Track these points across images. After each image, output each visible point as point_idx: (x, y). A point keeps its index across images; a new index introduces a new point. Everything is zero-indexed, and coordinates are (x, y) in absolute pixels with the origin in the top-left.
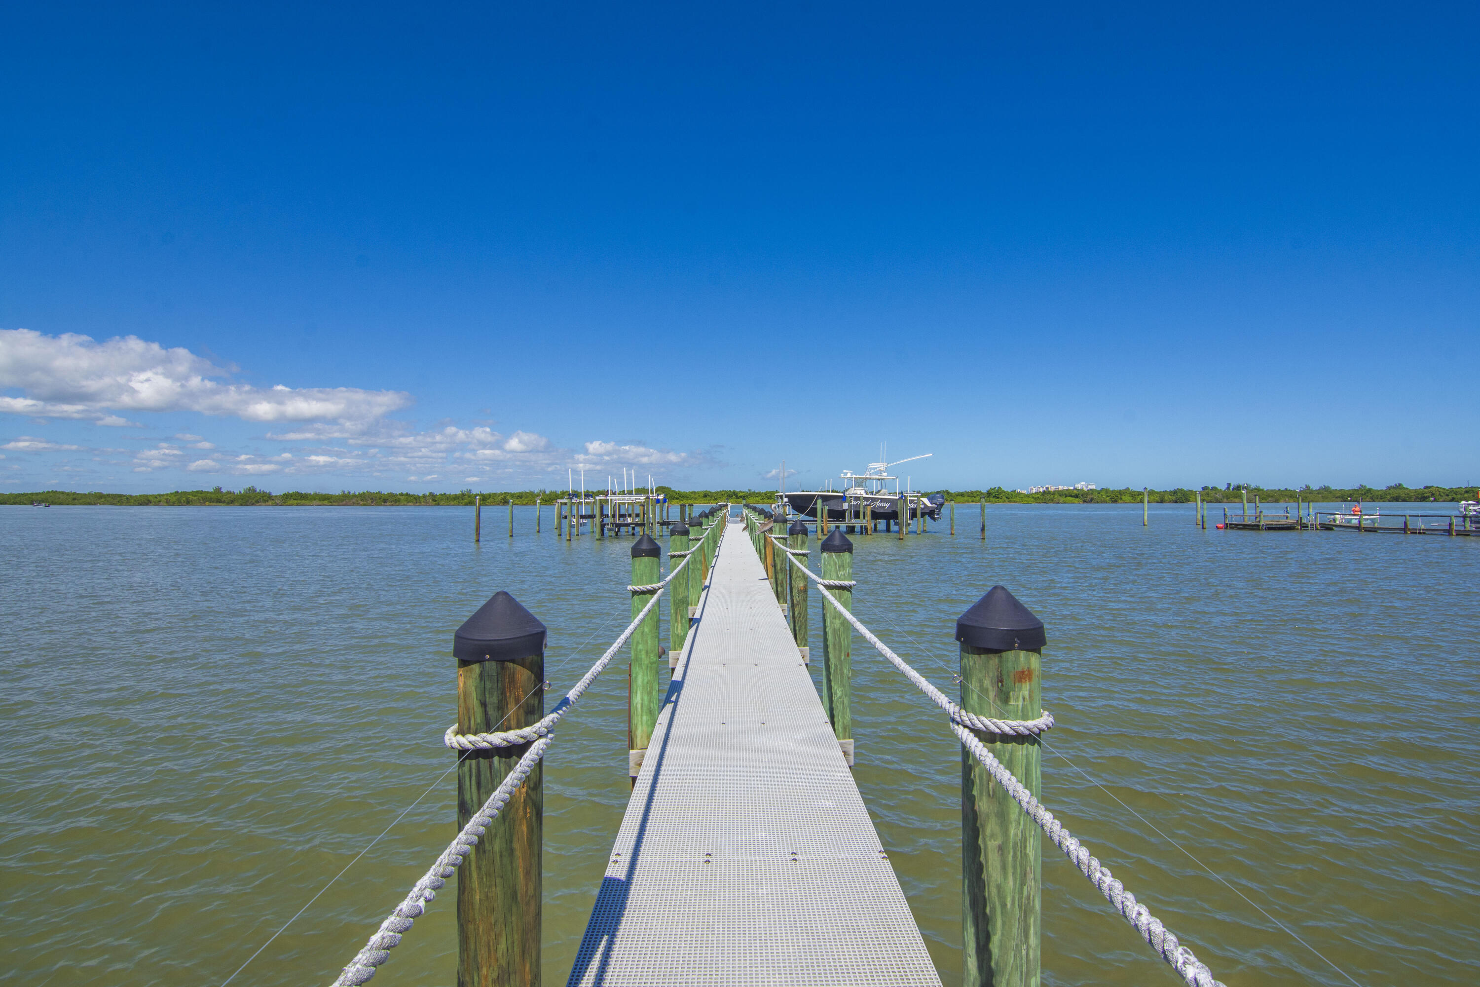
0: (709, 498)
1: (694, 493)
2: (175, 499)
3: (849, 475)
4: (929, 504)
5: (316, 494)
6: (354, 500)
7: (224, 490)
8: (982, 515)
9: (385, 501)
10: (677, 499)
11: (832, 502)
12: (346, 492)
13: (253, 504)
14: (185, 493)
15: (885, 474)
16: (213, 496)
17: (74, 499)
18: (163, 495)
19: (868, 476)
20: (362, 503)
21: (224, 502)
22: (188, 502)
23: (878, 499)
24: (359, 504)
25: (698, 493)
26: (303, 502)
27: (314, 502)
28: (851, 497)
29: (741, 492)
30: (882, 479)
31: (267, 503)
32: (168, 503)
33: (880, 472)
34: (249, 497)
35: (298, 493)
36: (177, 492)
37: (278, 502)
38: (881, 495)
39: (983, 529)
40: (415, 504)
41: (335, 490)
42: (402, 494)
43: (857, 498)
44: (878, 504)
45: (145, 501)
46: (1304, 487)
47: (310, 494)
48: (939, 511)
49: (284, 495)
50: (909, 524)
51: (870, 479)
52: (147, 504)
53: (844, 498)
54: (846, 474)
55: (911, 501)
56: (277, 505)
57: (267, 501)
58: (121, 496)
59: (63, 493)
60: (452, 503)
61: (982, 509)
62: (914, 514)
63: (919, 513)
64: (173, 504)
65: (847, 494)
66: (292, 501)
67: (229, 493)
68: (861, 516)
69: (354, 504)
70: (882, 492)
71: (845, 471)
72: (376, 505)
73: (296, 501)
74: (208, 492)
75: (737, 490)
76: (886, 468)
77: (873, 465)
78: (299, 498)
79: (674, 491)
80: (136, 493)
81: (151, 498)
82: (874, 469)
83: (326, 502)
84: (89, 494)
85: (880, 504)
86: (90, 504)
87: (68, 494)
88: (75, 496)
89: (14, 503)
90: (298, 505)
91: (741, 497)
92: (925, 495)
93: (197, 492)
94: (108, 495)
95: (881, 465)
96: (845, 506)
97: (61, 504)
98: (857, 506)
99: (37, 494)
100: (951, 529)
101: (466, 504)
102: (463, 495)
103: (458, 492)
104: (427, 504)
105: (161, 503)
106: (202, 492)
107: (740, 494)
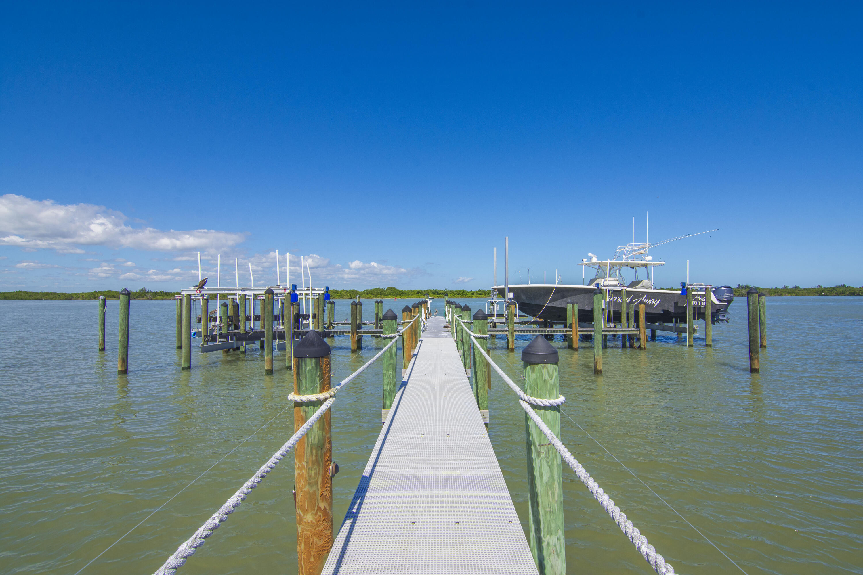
0: (420, 294)
1: (411, 291)
3: (594, 260)
4: (716, 301)
10: (400, 295)
14: (99, 292)
15: (649, 258)
17: (30, 296)
18: (85, 294)
23: (642, 294)
25: (414, 291)
26: (166, 297)
29: (440, 290)
30: (646, 265)
31: (144, 298)
32: (85, 298)
33: (642, 255)
35: (163, 292)
36: (95, 292)
37: (150, 298)
38: (646, 288)
43: (612, 293)
44: (645, 300)
46: (783, 287)
52: (71, 299)
53: (595, 292)
54: (589, 258)
56: (149, 299)
57: (143, 297)
65: (599, 287)
66: (159, 297)
68: (624, 318)
71: (590, 254)
73: (161, 297)
75: (438, 289)
76: (650, 249)
77: (627, 246)
79: (398, 290)
81: (74, 296)
84: (40, 292)
86: (38, 299)
87: (28, 293)
88: (31, 294)
90: (162, 299)
91: (440, 293)
95: (642, 245)
97: (22, 299)
105: (80, 298)
107: (440, 292)
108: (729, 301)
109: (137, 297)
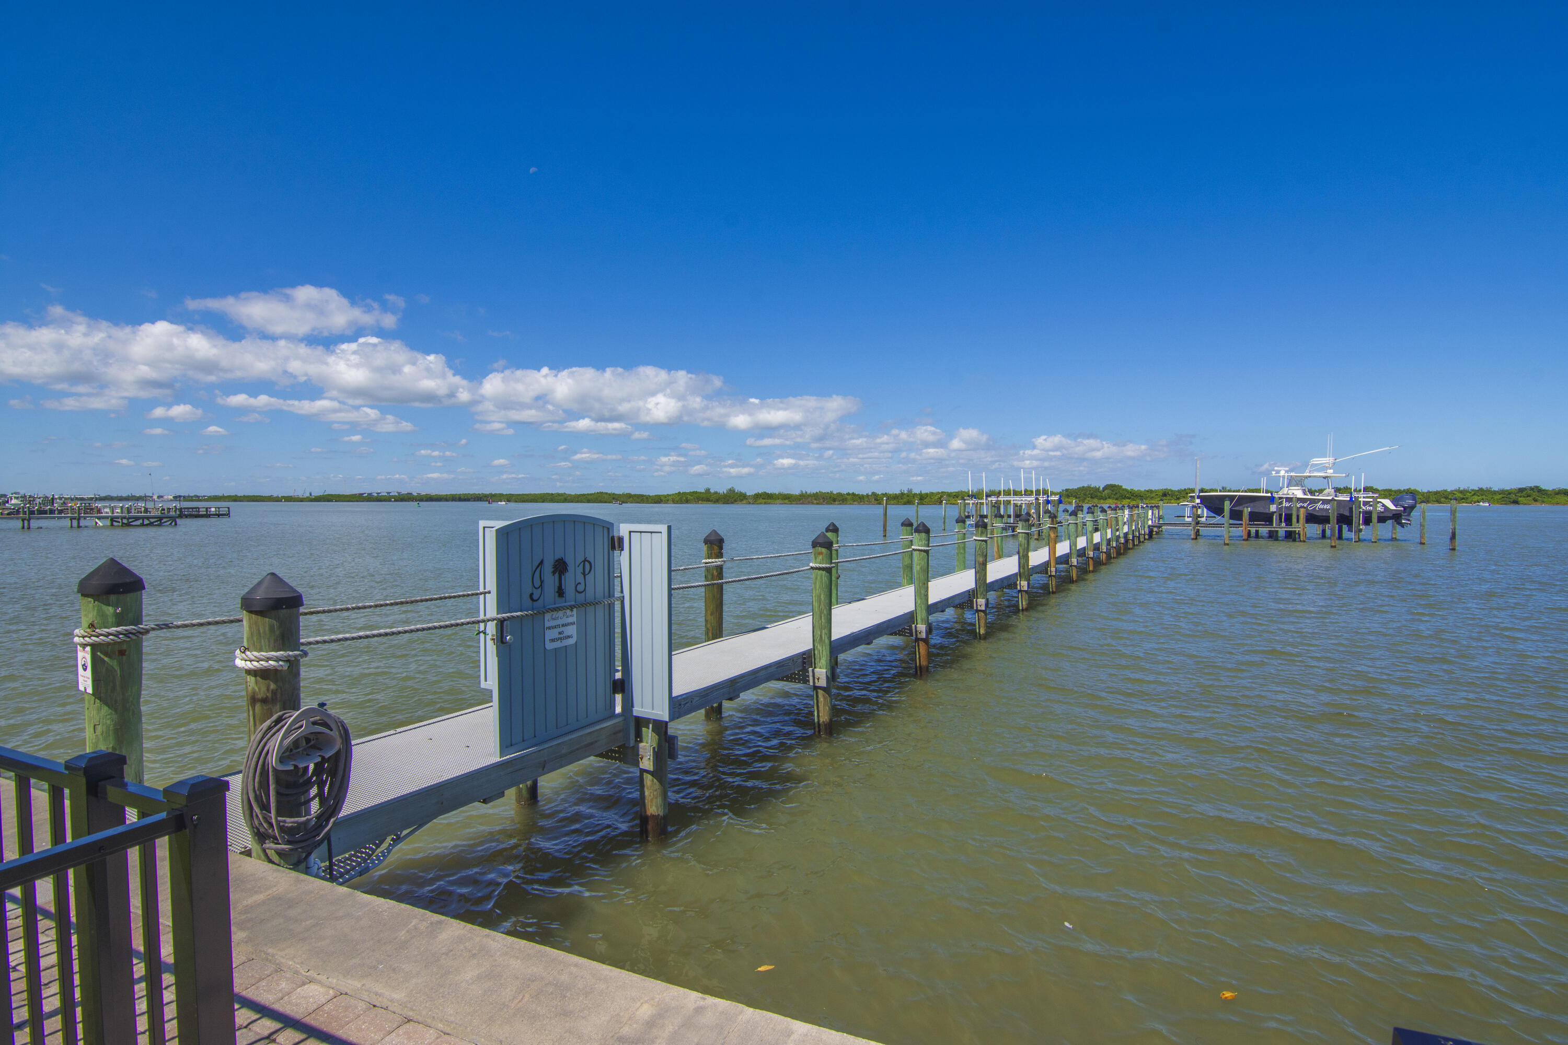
0: (1168, 498)
2: (678, 499)
3: (1282, 473)
4: (1392, 507)
5: (780, 494)
6: (809, 499)
7: (712, 491)
8: (1453, 520)
9: (834, 500)
10: (1129, 498)
11: (1257, 504)
12: (804, 492)
13: (732, 503)
14: (685, 493)
15: (1331, 471)
16: (704, 496)
18: (670, 495)
19: (1308, 474)
20: (815, 502)
21: (712, 501)
22: (687, 501)
23: (1319, 500)
24: (813, 503)
26: (769, 501)
27: (778, 501)
28: (1280, 498)
30: (1327, 477)
31: (742, 502)
32: (674, 502)
33: (1325, 468)
34: (730, 497)
36: (679, 493)
37: (751, 501)
38: (1325, 495)
39: (1453, 537)
40: (859, 503)
41: (795, 490)
42: (848, 494)
43: (1289, 500)
44: (1319, 506)
45: (658, 500)
47: (775, 494)
48: (1409, 515)
49: (756, 494)
50: (1360, 530)
51: (1310, 477)
53: (1272, 500)
54: (1278, 472)
55: (1365, 503)
56: (750, 503)
57: (742, 500)
58: (642, 496)
59: (606, 493)
60: (892, 502)
61: (1453, 512)
62: (1367, 520)
63: (1374, 518)
64: (677, 503)
65: (1276, 495)
66: (761, 501)
67: (716, 493)
68: (1294, 519)
69: (809, 503)
70: (1325, 492)
71: (1276, 468)
72: (827, 504)
74: (701, 493)
76: (1334, 463)
77: (1316, 461)
78: (765, 498)
80: (652, 493)
81: (662, 498)
82: (1316, 465)
83: (786, 501)
85: (1322, 507)
87: (610, 494)
89: (578, 502)
90: (765, 503)
92: (1387, 494)
93: (693, 492)
94: (635, 495)
95: (1327, 460)
96: (1273, 508)
97: (606, 502)
98: (1290, 508)
99: (591, 494)
100: (1422, 537)
101: (905, 504)
102: (902, 494)
103: (898, 492)
104: (870, 503)
106: (696, 493)
108: (1412, 507)
109: (736, 501)
